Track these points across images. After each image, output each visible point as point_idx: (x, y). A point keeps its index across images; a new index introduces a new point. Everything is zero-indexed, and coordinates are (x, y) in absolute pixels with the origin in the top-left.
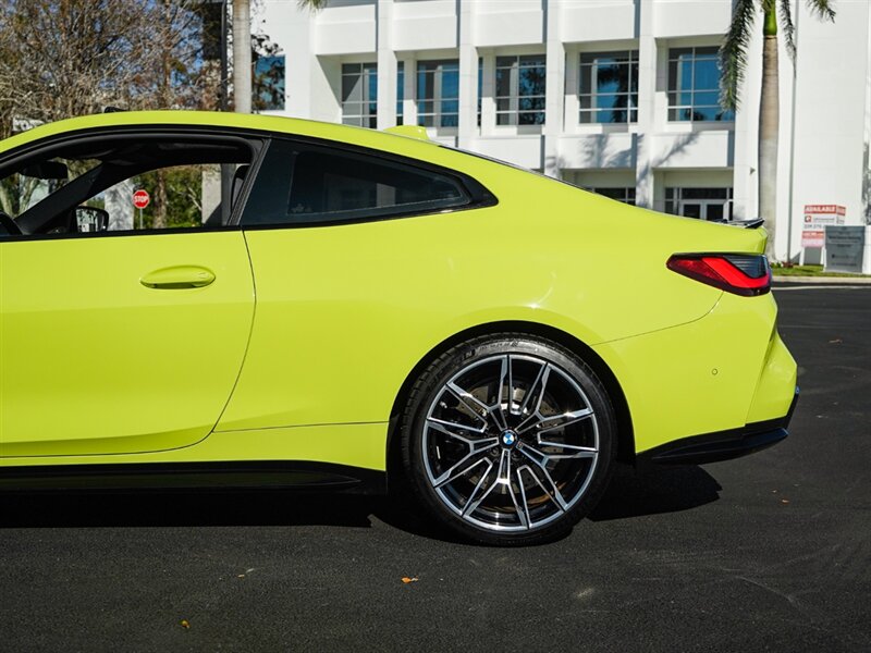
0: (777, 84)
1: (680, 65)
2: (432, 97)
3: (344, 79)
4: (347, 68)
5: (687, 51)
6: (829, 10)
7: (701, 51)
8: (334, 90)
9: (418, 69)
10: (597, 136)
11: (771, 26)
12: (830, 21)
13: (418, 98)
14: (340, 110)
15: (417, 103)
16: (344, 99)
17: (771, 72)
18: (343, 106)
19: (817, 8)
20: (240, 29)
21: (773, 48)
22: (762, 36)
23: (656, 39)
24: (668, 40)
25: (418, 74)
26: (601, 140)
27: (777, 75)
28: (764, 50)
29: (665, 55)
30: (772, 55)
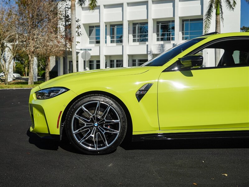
0: (220, 29)
1: (184, 24)
2: (114, 35)
3: (90, 30)
4: (90, 27)
5: (187, 20)
6: (232, 8)
7: (191, 20)
8: (87, 33)
9: (110, 27)
10: (162, 44)
11: (218, 12)
12: (232, 11)
13: (111, 35)
14: (89, 39)
15: (110, 36)
16: (90, 36)
17: (218, 25)
18: (89, 38)
19: (229, 7)
20: (73, 17)
21: (219, 18)
22: (215, 15)
23: (179, 17)
24: (182, 17)
25: (111, 28)
26: (162, 46)
27: (220, 26)
28: (216, 19)
29: (181, 21)
30: (219, 20)
